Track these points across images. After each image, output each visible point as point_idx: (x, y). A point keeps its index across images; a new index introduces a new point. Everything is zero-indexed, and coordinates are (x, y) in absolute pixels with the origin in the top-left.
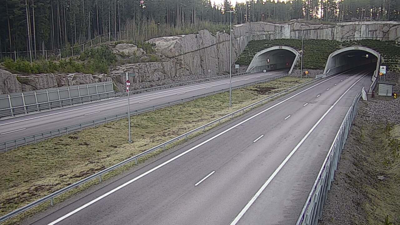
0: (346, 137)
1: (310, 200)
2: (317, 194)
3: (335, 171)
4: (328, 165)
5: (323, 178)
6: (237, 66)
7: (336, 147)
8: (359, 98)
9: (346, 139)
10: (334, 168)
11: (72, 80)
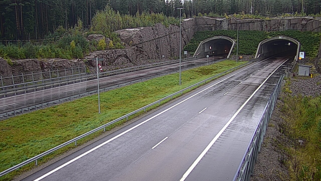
0: (273, 109)
1: (244, 160)
2: (250, 155)
3: (264, 136)
4: (258, 132)
5: (255, 142)
6: (186, 53)
7: (265, 117)
8: (283, 78)
9: (273, 111)
10: (263, 134)
11: (53, 64)
